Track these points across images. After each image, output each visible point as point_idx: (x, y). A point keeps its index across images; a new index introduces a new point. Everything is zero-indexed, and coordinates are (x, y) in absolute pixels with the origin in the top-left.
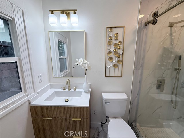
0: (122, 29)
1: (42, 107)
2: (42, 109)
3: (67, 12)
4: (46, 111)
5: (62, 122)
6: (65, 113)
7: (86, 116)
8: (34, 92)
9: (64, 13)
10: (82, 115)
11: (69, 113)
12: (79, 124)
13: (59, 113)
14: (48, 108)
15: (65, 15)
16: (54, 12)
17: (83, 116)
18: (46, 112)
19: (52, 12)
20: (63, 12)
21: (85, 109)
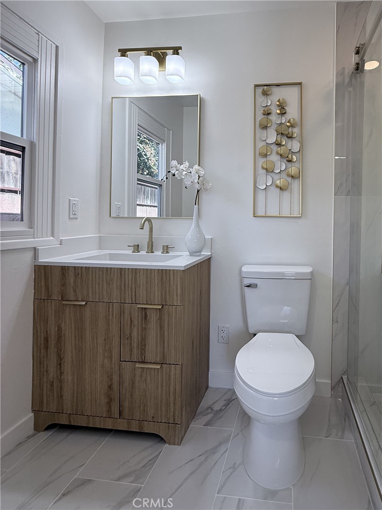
0: (295, 90)
1: (64, 270)
2: (64, 275)
3: (159, 51)
4: (72, 280)
5: (111, 316)
6: (123, 286)
7: (175, 296)
8: (53, 235)
9: (152, 53)
10: (166, 294)
11: (132, 290)
12: (156, 322)
13: (105, 287)
14: (80, 272)
15: (152, 59)
16: (128, 53)
17: (168, 297)
18: (72, 284)
19: (123, 52)
20: (149, 51)
21: (176, 274)
